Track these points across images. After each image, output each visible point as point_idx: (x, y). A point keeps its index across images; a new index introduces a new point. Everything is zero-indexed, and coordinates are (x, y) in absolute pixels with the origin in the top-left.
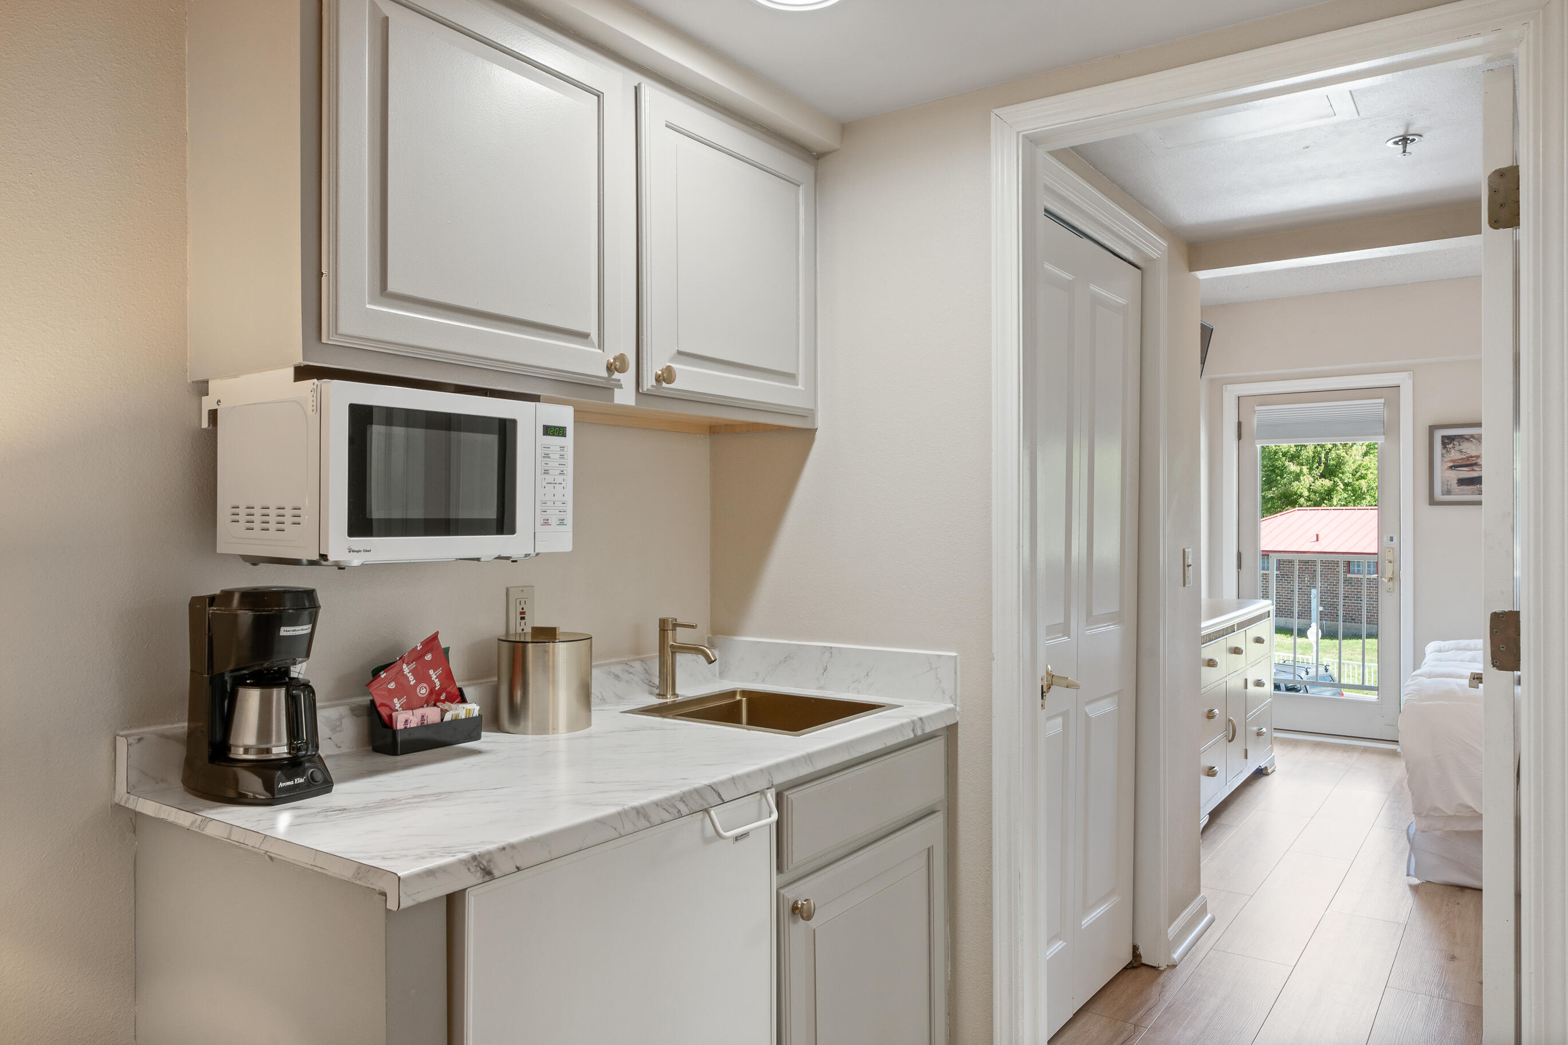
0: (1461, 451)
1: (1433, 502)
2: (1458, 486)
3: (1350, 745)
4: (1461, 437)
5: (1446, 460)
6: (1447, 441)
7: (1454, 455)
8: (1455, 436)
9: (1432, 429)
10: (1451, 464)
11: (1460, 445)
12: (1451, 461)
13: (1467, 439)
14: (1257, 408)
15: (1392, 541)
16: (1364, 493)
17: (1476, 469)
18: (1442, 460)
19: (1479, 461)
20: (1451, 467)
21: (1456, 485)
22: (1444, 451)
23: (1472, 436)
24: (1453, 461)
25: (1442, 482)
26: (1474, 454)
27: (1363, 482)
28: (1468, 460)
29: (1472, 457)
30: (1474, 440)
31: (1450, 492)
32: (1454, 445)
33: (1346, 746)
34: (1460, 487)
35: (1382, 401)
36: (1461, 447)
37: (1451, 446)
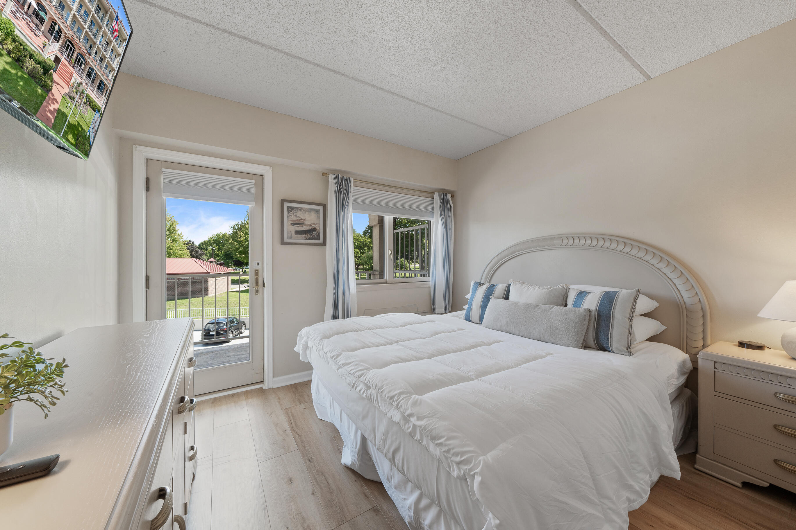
0: (296, 216)
1: (283, 242)
2: (295, 235)
3: (235, 394)
4: (297, 208)
5: (289, 220)
6: (290, 209)
7: (293, 218)
8: (294, 207)
9: (283, 202)
10: (292, 222)
11: (296, 212)
12: (292, 221)
13: (300, 210)
14: (164, 170)
15: (258, 265)
16: (172, 254)
17: (304, 226)
18: (287, 220)
19: (305, 222)
20: (292, 224)
21: (294, 234)
22: (289, 215)
23: (302, 208)
24: (293, 221)
25: (287, 232)
26: (302, 218)
27: (171, 251)
28: (300, 221)
29: (302, 220)
30: (303, 211)
31: (291, 238)
32: (293, 212)
33: (233, 395)
34: (296, 235)
35: (253, 181)
36: (297, 214)
37: (292, 212)
